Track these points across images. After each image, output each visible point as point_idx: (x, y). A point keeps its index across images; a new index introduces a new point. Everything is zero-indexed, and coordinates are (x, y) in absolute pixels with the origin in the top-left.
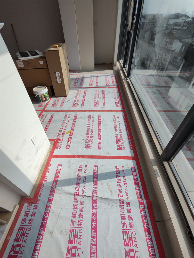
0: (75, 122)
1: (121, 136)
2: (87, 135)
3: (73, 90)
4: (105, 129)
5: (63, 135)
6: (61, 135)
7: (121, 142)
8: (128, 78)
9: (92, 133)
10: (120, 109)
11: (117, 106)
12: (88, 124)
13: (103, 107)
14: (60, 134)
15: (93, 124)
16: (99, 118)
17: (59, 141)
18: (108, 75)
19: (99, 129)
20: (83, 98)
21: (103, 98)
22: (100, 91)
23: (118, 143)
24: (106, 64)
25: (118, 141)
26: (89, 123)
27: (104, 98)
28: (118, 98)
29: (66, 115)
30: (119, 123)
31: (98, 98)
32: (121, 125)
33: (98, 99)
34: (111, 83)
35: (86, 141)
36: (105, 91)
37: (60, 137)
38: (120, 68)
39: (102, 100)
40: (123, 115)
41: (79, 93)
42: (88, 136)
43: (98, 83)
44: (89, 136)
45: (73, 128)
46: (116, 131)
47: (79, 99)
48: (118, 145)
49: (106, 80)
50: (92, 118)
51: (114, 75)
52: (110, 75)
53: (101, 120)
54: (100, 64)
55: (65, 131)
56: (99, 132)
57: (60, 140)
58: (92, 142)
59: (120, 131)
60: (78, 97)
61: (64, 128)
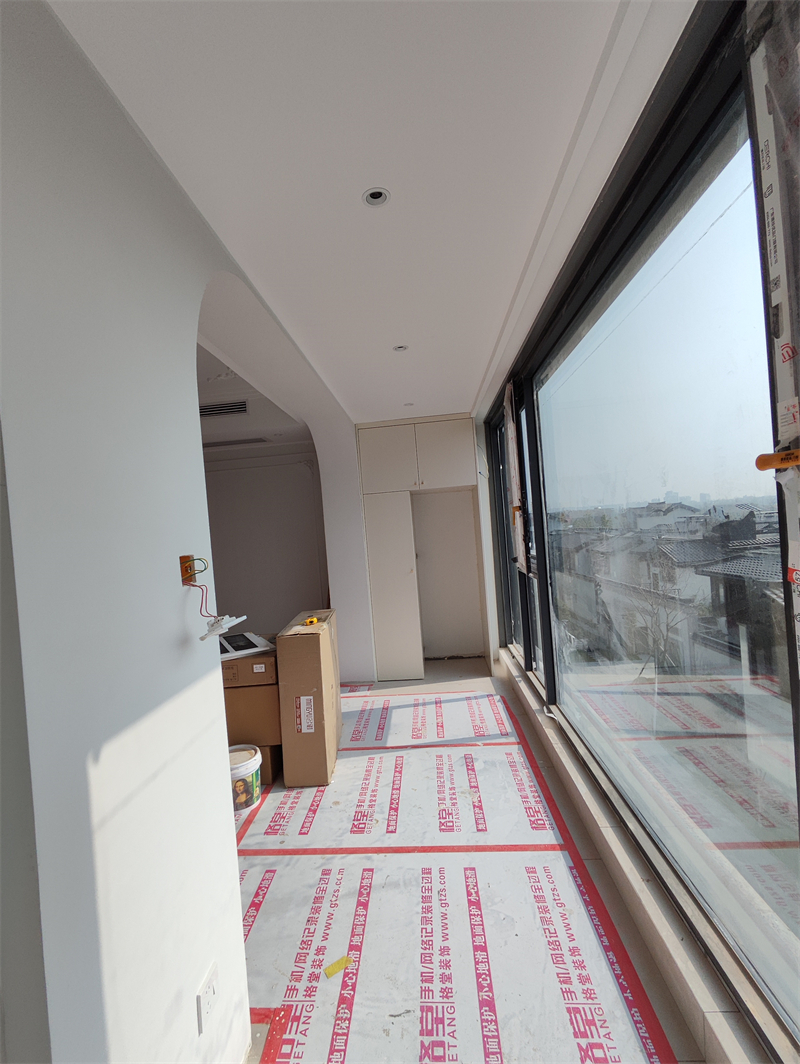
0: (365, 905)
1: (588, 985)
2: (427, 985)
3: (350, 756)
4: (506, 943)
5: (314, 984)
6: (302, 986)
7: (595, 1025)
8: (553, 708)
9: (447, 972)
10: (549, 836)
11: (536, 826)
12: (426, 921)
13: (478, 830)
14: (298, 979)
15: (444, 916)
16: (467, 886)
17: (295, 1024)
18: (476, 698)
19: (476, 948)
20: (393, 789)
21: (471, 787)
22: (454, 759)
23: (582, 1029)
24: (462, 658)
25: (578, 1016)
26: (428, 910)
27: (475, 787)
28: (531, 787)
29: (326, 872)
30: (561, 910)
31: (451, 789)
32: (573, 921)
33: (454, 794)
34: (492, 728)
35: (422, 1018)
36: (477, 759)
37: (300, 997)
38: (515, 672)
39: (468, 796)
40: (571, 868)
41: (374, 770)
42: (431, 987)
43: (442, 726)
44: (436, 986)
45: (356, 940)
46: (558, 959)
47: (375, 796)
48: (584, 1042)
49: (472, 715)
50: (436, 886)
51: (498, 697)
52: (482, 697)
53: (480, 893)
54: (443, 659)
55: (321, 957)
56: (477, 963)
57: (298, 1014)
58: (452, 1029)
59: (575, 959)
60: (371, 787)
61: (317, 942)
